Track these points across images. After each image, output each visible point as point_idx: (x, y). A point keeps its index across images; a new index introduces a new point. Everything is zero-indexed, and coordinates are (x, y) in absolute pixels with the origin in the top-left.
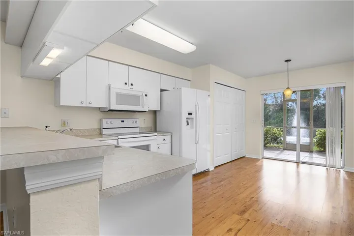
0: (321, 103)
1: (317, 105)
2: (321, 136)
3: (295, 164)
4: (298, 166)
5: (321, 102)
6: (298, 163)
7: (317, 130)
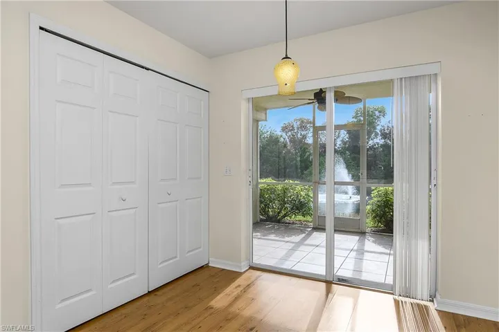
0: (378, 144)
1: (373, 146)
2: (379, 199)
3: (323, 285)
4: (328, 291)
5: (378, 141)
6: (329, 283)
7: (373, 188)
